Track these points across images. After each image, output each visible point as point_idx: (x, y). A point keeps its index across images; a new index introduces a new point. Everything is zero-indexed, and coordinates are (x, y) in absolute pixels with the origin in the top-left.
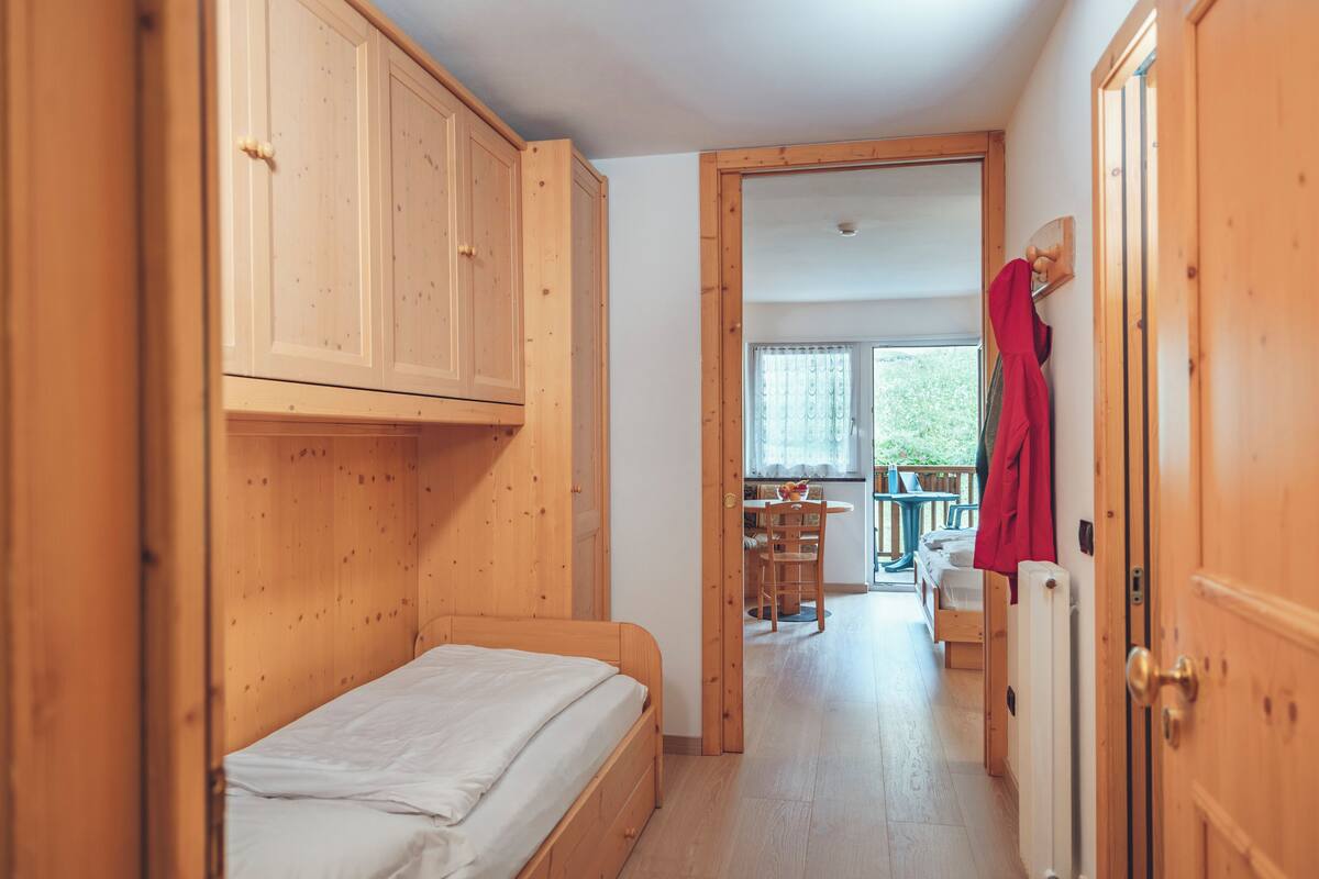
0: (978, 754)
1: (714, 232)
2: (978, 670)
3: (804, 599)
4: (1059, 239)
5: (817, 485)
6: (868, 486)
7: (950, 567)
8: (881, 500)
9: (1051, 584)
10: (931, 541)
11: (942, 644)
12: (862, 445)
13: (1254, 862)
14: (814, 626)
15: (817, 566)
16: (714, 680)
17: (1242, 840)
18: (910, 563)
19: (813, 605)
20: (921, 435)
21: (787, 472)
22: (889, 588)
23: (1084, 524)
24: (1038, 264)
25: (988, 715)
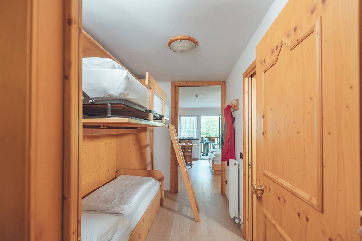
0: (220, 191)
1: (174, 97)
2: (220, 175)
3: (188, 162)
4: (236, 102)
5: (191, 141)
6: (200, 141)
7: (215, 157)
8: (202, 143)
9: (235, 164)
10: (211, 151)
11: (213, 170)
12: (199, 133)
13: (276, 226)
14: (190, 167)
15: (191, 156)
16: (173, 179)
17: (274, 222)
18: (207, 154)
19: (190, 162)
20: (208, 130)
21: (185, 138)
22: (203, 159)
23: (241, 154)
24: (232, 107)
25: (222, 185)
